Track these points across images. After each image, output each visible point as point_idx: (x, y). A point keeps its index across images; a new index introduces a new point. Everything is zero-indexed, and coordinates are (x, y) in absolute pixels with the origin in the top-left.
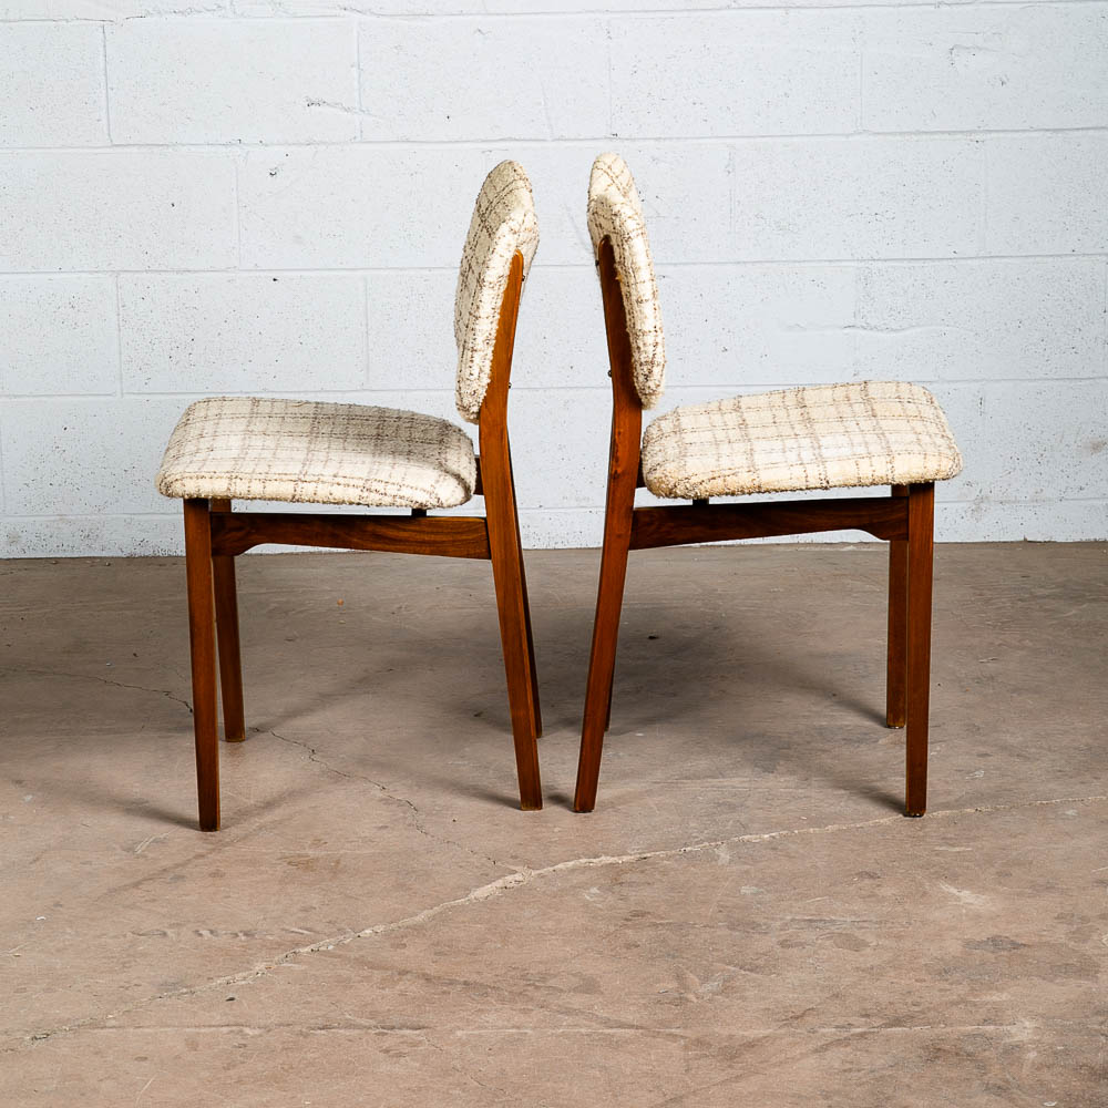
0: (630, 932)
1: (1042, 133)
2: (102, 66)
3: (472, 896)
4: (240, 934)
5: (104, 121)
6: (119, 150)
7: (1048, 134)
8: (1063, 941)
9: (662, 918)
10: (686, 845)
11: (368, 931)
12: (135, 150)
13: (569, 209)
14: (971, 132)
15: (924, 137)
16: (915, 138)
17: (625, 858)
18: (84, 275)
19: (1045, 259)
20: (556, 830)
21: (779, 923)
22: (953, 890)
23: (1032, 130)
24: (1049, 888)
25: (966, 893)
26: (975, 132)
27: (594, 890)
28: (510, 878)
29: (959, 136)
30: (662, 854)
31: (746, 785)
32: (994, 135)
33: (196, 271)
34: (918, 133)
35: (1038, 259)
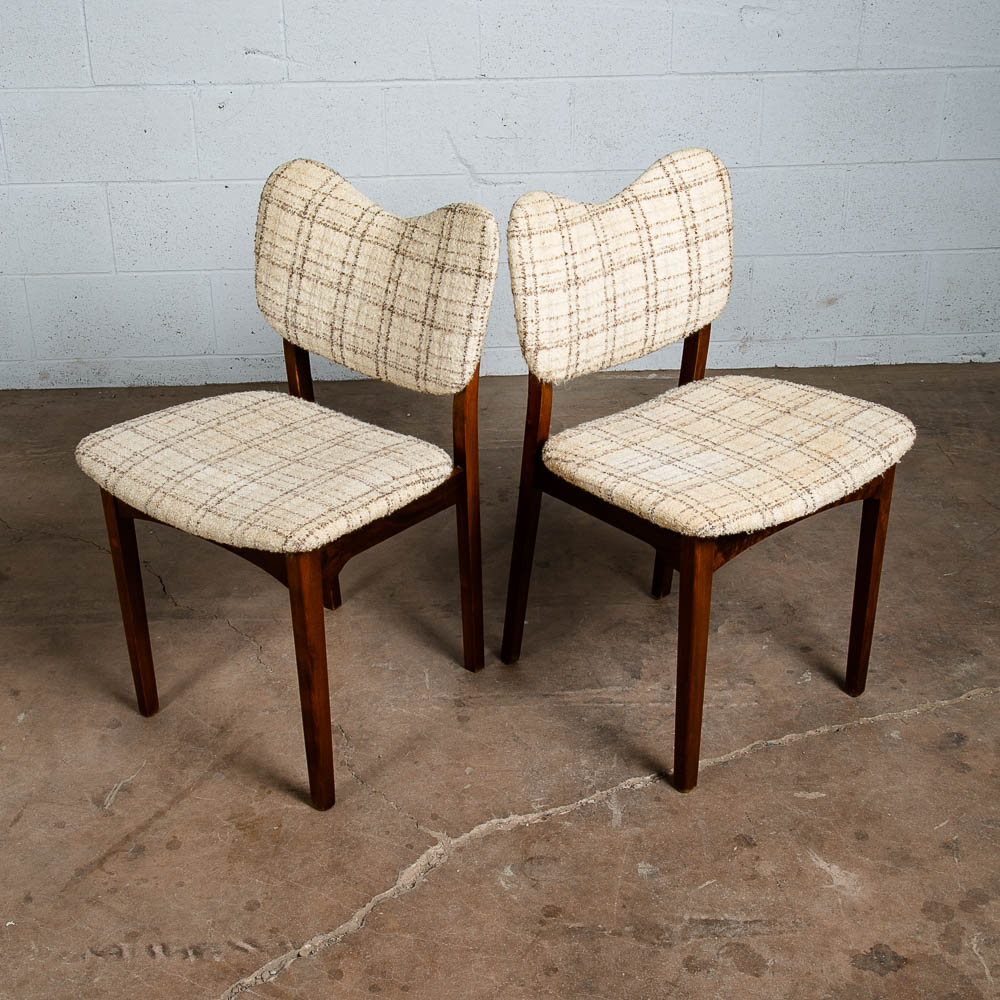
0: (546, 944)
1: (805, 74)
2: (83, 24)
3: (400, 883)
4: (190, 953)
5: (87, 68)
6: (100, 89)
7: (810, 74)
8: (938, 951)
9: (573, 920)
10: (581, 796)
11: (307, 946)
12: (113, 89)
13: (448, 132)
14: (753, 73)
15: (718, 76)
16: (711, 77)
17: (531, 816)
18: (81, 185)
19: (802, 168)
20: (468, 770)
21: (678, 928)
22: (822, 864)
23: (799, 71)
24: (906, 858)
25: (834, 870)
26: (755, 72)
27: (508, 872)
28: (431, 850)
29: (744, 75)
30: (563, 810)
31: (620, 698)
32: (770, 75)
33: (165, 181)
34: (714, 73)
35: (797, 168)
